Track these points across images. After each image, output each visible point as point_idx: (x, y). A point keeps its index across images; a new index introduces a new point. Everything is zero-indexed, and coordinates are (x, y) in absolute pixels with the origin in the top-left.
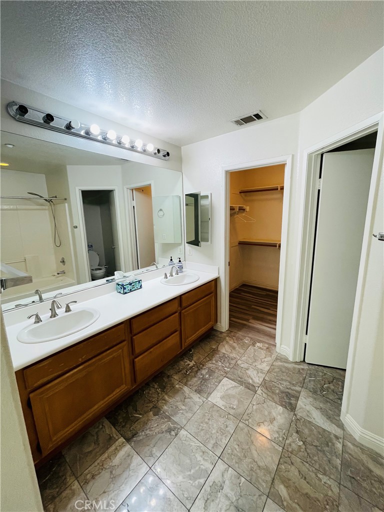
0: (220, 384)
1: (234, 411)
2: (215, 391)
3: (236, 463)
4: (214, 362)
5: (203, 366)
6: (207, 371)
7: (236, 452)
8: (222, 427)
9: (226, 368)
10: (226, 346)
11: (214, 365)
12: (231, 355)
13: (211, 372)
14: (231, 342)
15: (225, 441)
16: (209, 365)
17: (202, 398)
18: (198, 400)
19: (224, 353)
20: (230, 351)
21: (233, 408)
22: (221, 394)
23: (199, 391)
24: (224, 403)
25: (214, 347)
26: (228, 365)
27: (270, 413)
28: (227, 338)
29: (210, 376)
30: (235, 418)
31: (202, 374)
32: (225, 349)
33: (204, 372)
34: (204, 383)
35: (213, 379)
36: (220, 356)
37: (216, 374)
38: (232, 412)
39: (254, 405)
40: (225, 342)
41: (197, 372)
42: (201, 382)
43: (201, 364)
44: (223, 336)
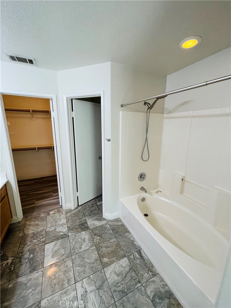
0: (45, 251)
1: (65, 255)
2: (46, 258)
3: (84, 274)
4: (29, 243)
5: (22, 253)
6: (28, 253)
7: (80, 271)
8: (65, 269)
9: (42, 240)
10: (31, 228)
11: (31, 245)
12: (39, 230)
13: (32, 251)
14: (32, 223)
15: (71, 274)
16: (27, 248)
17: (39, 271)
18: (37, 274)
19: (32, 233)
20: (36, 228)
21: (63, 255)
22: (51, 255)
23: (33, 269)
24: (56, 258)
25: (21, 235)
26: (41, 237)
27: (81, 239)
28: (27, 223)
29: (33, 254)
30: (68, 258)
31: (26, 259)
32: (31, 230)
33: (27, 256)
34: (33, 261)
35: (37, 253)
36: (31, 236)
37: (38, 249)
38: (64, 257)
39: (72, 242)
40: (27, 226)
41: (20, 261)
42: (30, 263)
43: (20, 253)
44: (22, 224)
